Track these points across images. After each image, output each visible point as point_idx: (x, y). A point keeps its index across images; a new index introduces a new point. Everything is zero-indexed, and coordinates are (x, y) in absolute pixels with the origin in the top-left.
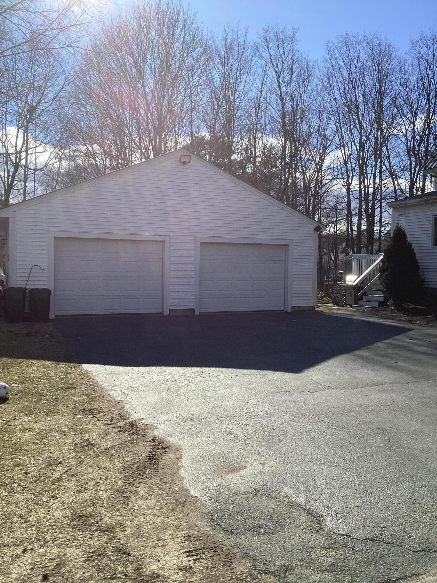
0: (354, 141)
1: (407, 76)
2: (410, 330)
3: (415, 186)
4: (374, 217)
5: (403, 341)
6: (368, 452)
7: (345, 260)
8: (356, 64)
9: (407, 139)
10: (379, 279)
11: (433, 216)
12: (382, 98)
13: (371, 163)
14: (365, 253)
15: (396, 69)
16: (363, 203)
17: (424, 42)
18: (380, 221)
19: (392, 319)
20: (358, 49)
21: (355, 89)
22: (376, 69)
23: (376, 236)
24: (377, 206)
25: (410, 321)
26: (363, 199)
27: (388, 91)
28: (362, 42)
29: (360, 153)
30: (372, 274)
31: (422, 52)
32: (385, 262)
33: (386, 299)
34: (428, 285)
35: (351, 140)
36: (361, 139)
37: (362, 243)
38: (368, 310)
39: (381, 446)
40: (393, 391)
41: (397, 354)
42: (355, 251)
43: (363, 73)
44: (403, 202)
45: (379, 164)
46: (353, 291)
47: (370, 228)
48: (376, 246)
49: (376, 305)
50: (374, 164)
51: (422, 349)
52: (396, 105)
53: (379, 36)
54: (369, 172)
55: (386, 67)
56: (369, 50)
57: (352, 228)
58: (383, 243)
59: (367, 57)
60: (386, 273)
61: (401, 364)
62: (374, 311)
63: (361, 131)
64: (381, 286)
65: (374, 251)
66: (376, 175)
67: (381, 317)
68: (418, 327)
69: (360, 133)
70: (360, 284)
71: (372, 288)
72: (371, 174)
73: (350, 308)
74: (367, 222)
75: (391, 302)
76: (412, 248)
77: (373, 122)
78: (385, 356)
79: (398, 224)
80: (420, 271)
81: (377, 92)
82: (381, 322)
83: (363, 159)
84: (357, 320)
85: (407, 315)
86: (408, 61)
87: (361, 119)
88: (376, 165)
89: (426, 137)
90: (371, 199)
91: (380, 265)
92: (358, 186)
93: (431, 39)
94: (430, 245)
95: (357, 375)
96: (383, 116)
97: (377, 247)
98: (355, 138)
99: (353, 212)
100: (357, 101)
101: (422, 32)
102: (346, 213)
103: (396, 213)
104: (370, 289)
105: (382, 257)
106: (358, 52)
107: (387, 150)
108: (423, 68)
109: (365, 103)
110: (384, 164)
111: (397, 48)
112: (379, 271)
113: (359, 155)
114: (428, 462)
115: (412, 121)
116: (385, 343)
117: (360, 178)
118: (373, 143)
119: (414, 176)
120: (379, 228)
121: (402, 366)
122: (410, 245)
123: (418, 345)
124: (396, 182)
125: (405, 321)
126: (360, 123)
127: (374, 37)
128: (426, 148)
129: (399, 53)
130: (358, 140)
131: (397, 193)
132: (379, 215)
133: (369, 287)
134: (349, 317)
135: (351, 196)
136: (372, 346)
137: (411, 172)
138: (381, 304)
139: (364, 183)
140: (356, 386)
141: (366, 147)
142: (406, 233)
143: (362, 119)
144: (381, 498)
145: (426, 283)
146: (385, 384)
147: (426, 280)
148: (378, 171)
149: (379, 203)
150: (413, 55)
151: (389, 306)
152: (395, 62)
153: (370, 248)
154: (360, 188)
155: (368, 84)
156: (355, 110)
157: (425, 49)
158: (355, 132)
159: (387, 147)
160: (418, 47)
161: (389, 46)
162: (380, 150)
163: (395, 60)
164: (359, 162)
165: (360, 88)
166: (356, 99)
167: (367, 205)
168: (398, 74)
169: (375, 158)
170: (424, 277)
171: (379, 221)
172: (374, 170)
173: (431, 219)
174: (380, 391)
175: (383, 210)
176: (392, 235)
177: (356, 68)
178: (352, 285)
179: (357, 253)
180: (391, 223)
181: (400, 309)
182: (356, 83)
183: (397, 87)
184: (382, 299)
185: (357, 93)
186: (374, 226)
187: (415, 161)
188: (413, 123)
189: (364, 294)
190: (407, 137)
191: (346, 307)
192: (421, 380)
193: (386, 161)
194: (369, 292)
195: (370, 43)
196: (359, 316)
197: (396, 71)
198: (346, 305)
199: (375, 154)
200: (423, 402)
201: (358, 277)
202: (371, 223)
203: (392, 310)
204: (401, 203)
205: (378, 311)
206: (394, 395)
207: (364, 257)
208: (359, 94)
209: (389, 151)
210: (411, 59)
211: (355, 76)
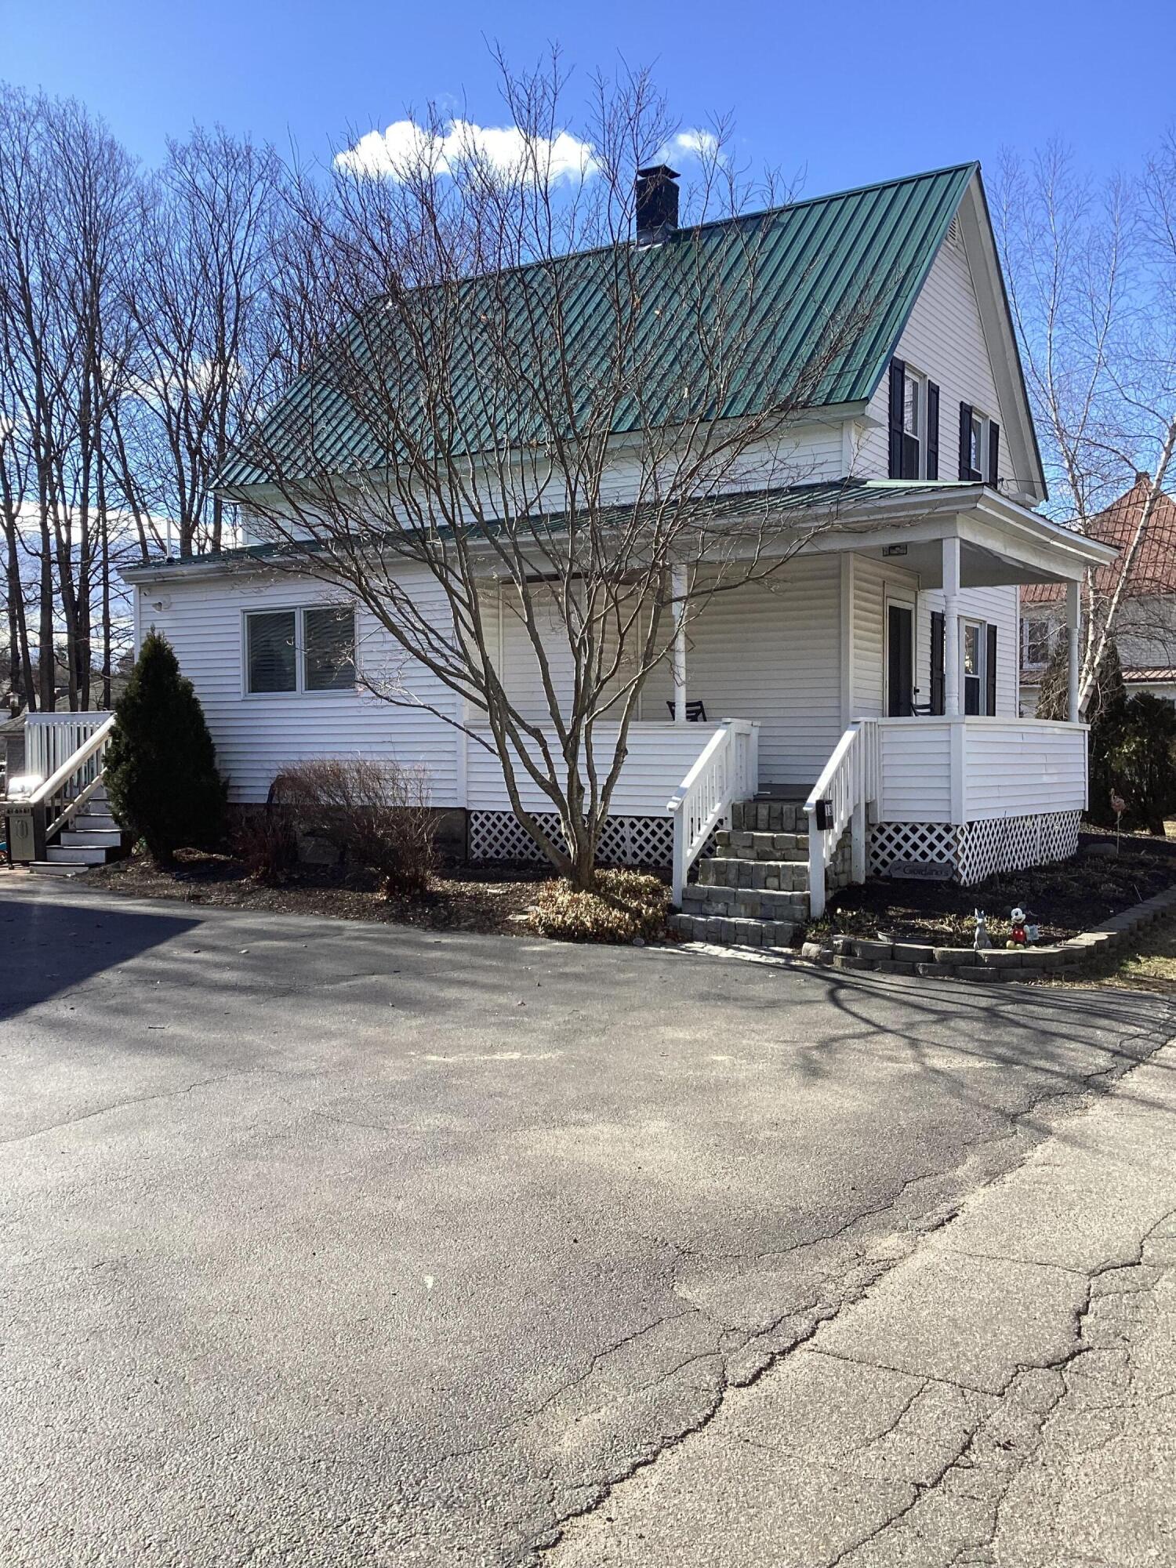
0: (20, 393)
1: (162, 240)
2: (194, 923)
3: (195, 535)
4: (87, 611)
5: (175, 960)
6: (64, 1362)
7: (8, 728)
8: (19, 175)
9: (170, 407)
10: (106, 784)
11: (244, 612)
12: (96, 283)
13: (72, 459)
14: (65, 709)
15: (132, 214)
16: (55, 569)
17: (203, 156)
18: (107, 624)
19: (146, 896)
20: (24, 134)
21: (18, 246)
22: (75, 201)
23: (97, 662)
24: (94, 580)
25: (195, 899)
26: (54, 557)
27: (111, 267)
28: (36, 117)
29: (38, 425)
30: (87, 768)
31: (199, 182)
32: (121, 735)
33: (127, 840)
34: (239, 795)
35: (13, 388)
36: (40, 389)
37: (57, 683)
38: (77, 875)
39: (105, 1330)
40: (145, 1123)
41: (160, 1001)
42: (38, 705)
43: (41, 207)
44: (163, 570)
45: (94, 466)
46: (30, 820)
47: (77, 639)
48: (96, 691)
49: (101, 857)
50: (81, 464)
51: (229, 976)
52: (135, 311)
53: (81, 112)
54: (68, 483)
55: (103, 200)
56: (54, 142)
57: (24, 639)
58: (115, 684)
59: (50, 163)
60: (124, 766)
61: (172, 1029)
62: (94, 876)
63: (39, 364)
64: (111, 804)
65: (92, 704)
66: (90, 495)
67: (114, 892)
68: (215, 914)
69: (38, 371)
70: (52, 799)
71: (87, 811)
72: (75, 488)
73: (21, 872)
74: (68, 622)
75: (141, 845)
76: (194, 696)
77: (72, 346)
78: (122, 1011)
79: (153, 629)
80: (217, 760)
81: (81, 266)
82: (115, 908)
83: (49, 444)
84: (44, 907)
85: (187, 880)
86: (164, 199)
87: (37, 333)
88: (87, 467)
89: (216, 407)
90: (79, 560)
91: (106, 743)
92: (38, 520)
93: (220, 152)
94: (241, 689)
95: (37, 1087)
96: (101, 333)
97: (100, 692)
98: (24, 385)
99: (28, 595)
100: (25, 280)
101: (198, 128)
102: (7, 595)
103: (145, 600)
104: (82, 813)
105: (111, 721)
106: (24, 143)
107: (116, 427)
108: (202, 225)
109: (48, 291)
110: (110, 467)
111: (134, 158)
112: (106, 760)
113: (36, 433)
114: (253, 1347)
115: (179, 360)
116: (124, 971)
117: (43, 498)
118: (76, 406)
119: (191, 506)
120: (102, 643)
121: (173, 1037)
122: (188, 687)
123: (218, 966)
124: (144, 519)
125: (182, 898)
126: (36, 342)
127: (68, 111)
128: (221, 440)
129: (139, 172)
130: (34, 392)
131: (149, 549)
132: (102, 606)
133: (78, 807)
134: (20, 899)
135: (19, 546)
136: (84, 986)
137: (183, 495)
138: (113, 854)
139: (55, 513)
140: (34, 1126)
141: (54, 412)
142: (176, 655)
143: (43, 334)
144: (104, 1537)
145: (235, 791)
146: (122, 1102)
147: (232, 783)
148: (93, 483)
149: (100, 571)
150: (176, 185)
151: (136, 859)
152: (127, 196)
153: (80, 695)
154: (44, 525)
155: (54, 237)
156: (23, 306)
157: (207, 174)
158: (24, 365)
159: (115, 420)
160: (189, 168)
161: (112, 146)
162: (97, 426)
163: (129, 187)
164: (38, 452)
165: (32, 246)
166: (22, 275)
167: (66, 576)
168: (138, 227)
169: (85, 445)
170: (226, 774)
171: (101, 621)
172: (81, 478)
173: (239, 620)
174: (107, 1130)
175: (112, 593)
176: (137, 660)
177: (19, 187)
178: (29, 804)
179: (42, 710)
180: (132, 628)
181: (167, 864)
182: (19, 230)
183: (137, 264)
184: (116, 841)
185: (23, 257)
186: (88, 635)
187: (194, 470)
188: (182, 366)
189: (65, 827)
190: (167, 400)
191: (12, 868)
192: (224, 1073)
193: (114, 460)
194: (78, 822)
195: (58, 124)
196: (50, 894)
197: (131, 216)
198: (10, 861)
199: (84, 435)
200: (233, 1144)
201: (47, 780)
202: (79, 628)
203: (144, 871)
204: (157, 571)
205: (104, 874)
206: (151, 1138)
207: (63, 721)
208: (31, 263)
209: (123, 432)
210: (171, 196)
211: (16, 207)
